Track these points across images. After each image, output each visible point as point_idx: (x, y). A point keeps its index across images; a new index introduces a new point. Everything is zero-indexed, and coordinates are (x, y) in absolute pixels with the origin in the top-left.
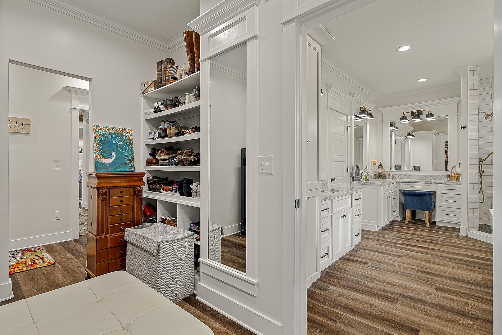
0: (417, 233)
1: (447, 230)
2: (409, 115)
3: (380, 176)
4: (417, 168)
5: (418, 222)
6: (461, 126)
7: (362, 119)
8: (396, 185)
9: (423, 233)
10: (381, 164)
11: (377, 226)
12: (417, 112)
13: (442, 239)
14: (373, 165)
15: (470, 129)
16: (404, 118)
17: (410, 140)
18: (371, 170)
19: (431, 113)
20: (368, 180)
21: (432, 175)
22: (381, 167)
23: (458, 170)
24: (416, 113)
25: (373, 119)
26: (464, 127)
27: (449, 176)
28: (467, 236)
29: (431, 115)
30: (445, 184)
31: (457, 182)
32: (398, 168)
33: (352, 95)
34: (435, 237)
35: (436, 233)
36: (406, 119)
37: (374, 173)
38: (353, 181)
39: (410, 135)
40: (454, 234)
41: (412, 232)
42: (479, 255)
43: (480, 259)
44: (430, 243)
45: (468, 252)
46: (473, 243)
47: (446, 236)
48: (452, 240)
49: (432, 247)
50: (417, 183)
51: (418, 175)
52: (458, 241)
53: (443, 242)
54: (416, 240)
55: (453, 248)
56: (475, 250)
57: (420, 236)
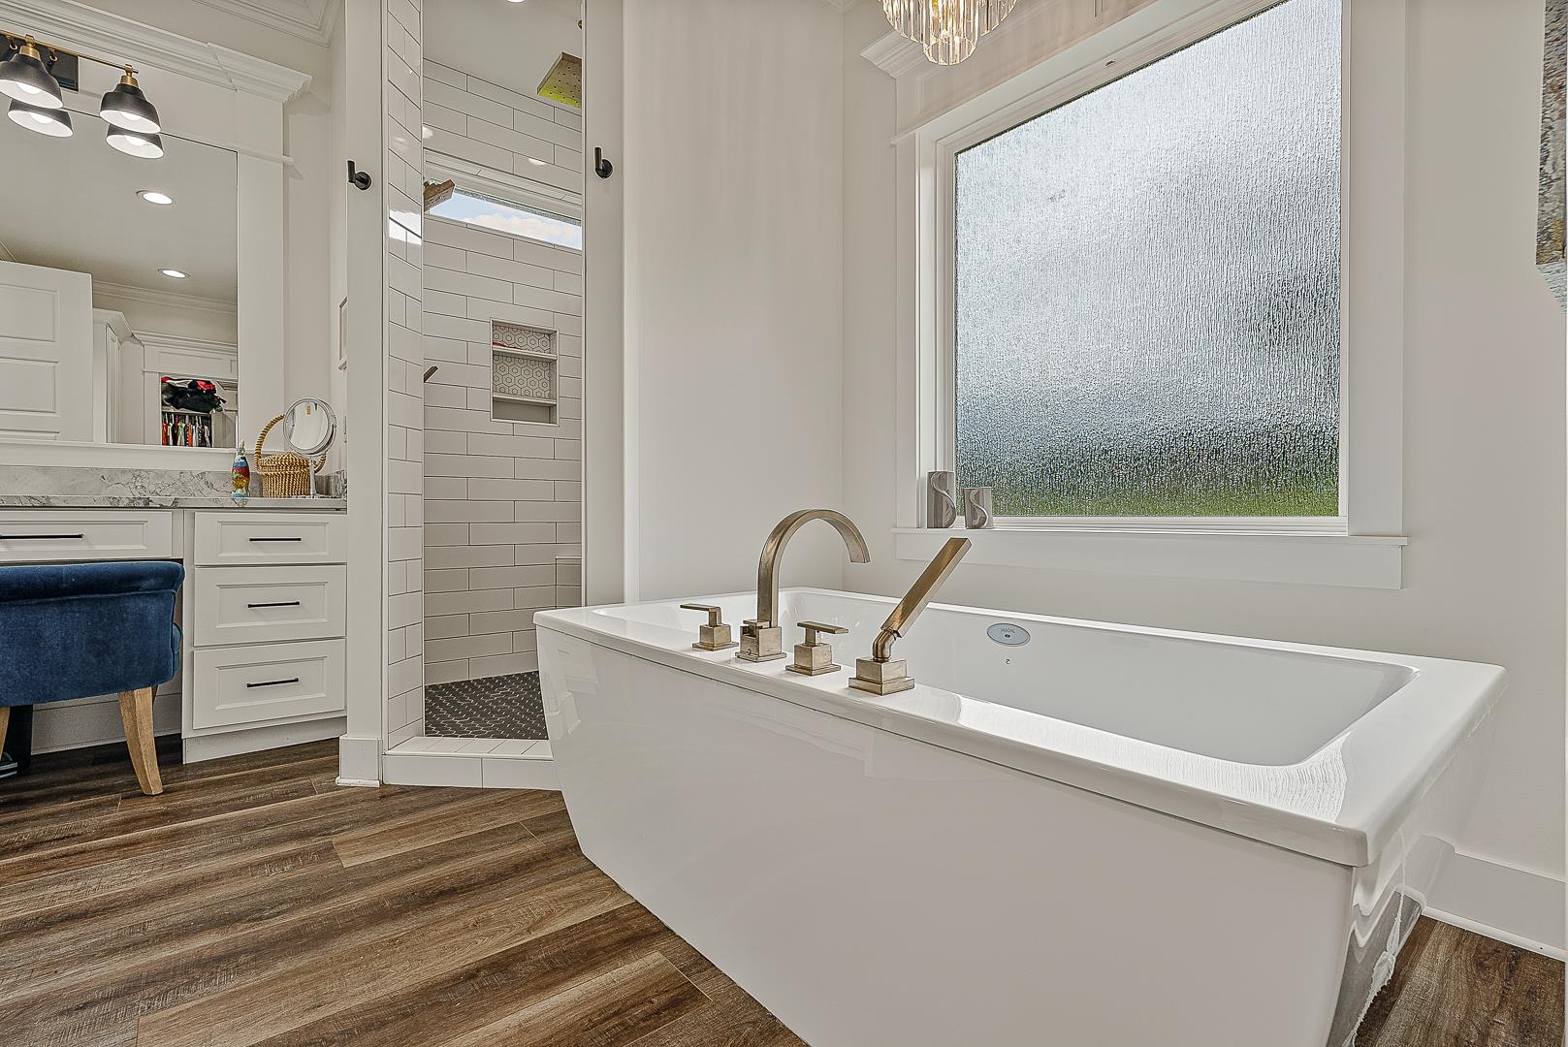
0: (62, 895)
1: (262, 780)
6: (351, 164)
9: (115, 879)
13: (276, 876)
15: (389, 195)
19: (136, 92)
24: (29, 53)
26: (361, 179)
27: (244, 471)
28: (382, 784)
30: (242, 508)
34: (218, 877)
35: (208, 828)
40: (313, 792)
41: (16, 898)
42: (548, 909)
43: (591, 952)
44: (207, 983)
45: (488, 921)
46: (438, 818)
47: (280, 829)
48: (330, 848)
49: (246, 1023)
50: (44, 507)
51: (45, 470)
52: (369, 840)
53: (298, 902)
54: (69, 1012)
55: (388, 930)
56: (498, 877)
57: (95, 926)
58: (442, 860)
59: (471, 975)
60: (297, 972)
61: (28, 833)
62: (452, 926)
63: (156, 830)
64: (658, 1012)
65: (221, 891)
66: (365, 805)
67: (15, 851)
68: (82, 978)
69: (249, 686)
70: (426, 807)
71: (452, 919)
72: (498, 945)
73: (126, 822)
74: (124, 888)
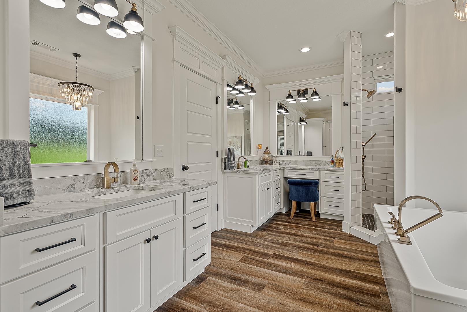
0: (297, 232)
1: (330, 225)
2: (294, 94)
3: (266, 162)
4: (309, 154)
5: (304, 214)
6: (344, 102)
7: (243, 93)
8: (280, 172)
9: (304, 232)
10: (267, 148)
11: (252, 226)
12: (303, 90)
13: (323, 241)
14: (258, 150)
15: (352, 106)
16: (290, 96)
17: (303, 127)
18: (256, 155)
19: (316, 92)
20: (248, 167)
21: (317, 161)
22: (267, 151)
23: (341, 155)
24: (302, 92)
25: (255, 94)
26: (347, 104)
27: (333, 161)
28: (350, 233)
29: (315, 93)
30: (329, 170)
31: (341, 169)
32: (289, 153)
33: (224, 57)
34: (316, 238)
35: (318, 230)
36: (292, 98)
37: (260, 158)
38: (225, 168)
39: (302, 121)
40: (337, 230)
41: (293, 230)
42: (363, 269)
43: (365, 279)
44: (308, 251)
45: (351, 265)
46: (356, 244)
47: (328, 234)
48: (333, 241)
49: (309, 258)
50: (301, 169)
51: (304, 161)
52: (341, 242)
53: (324, 247)
54: (293, 246)
55: (334, 257)
56: (358, 259)
57: (299, 238)
58: (351, 252)
59: (341, 270)
60: (318, 256)
61: (297, 221)
62: (344, 262)
63: (311, 227)
64: (369, 294)
65: (315, 240)
66: (344, 236)
67: (295, 224)
68: (296, 243)
69: (330, 206)
70: (355, 241)
71: (345, 261)
72: (349, 269)
73: (308, 224)
74: (304, 234)
